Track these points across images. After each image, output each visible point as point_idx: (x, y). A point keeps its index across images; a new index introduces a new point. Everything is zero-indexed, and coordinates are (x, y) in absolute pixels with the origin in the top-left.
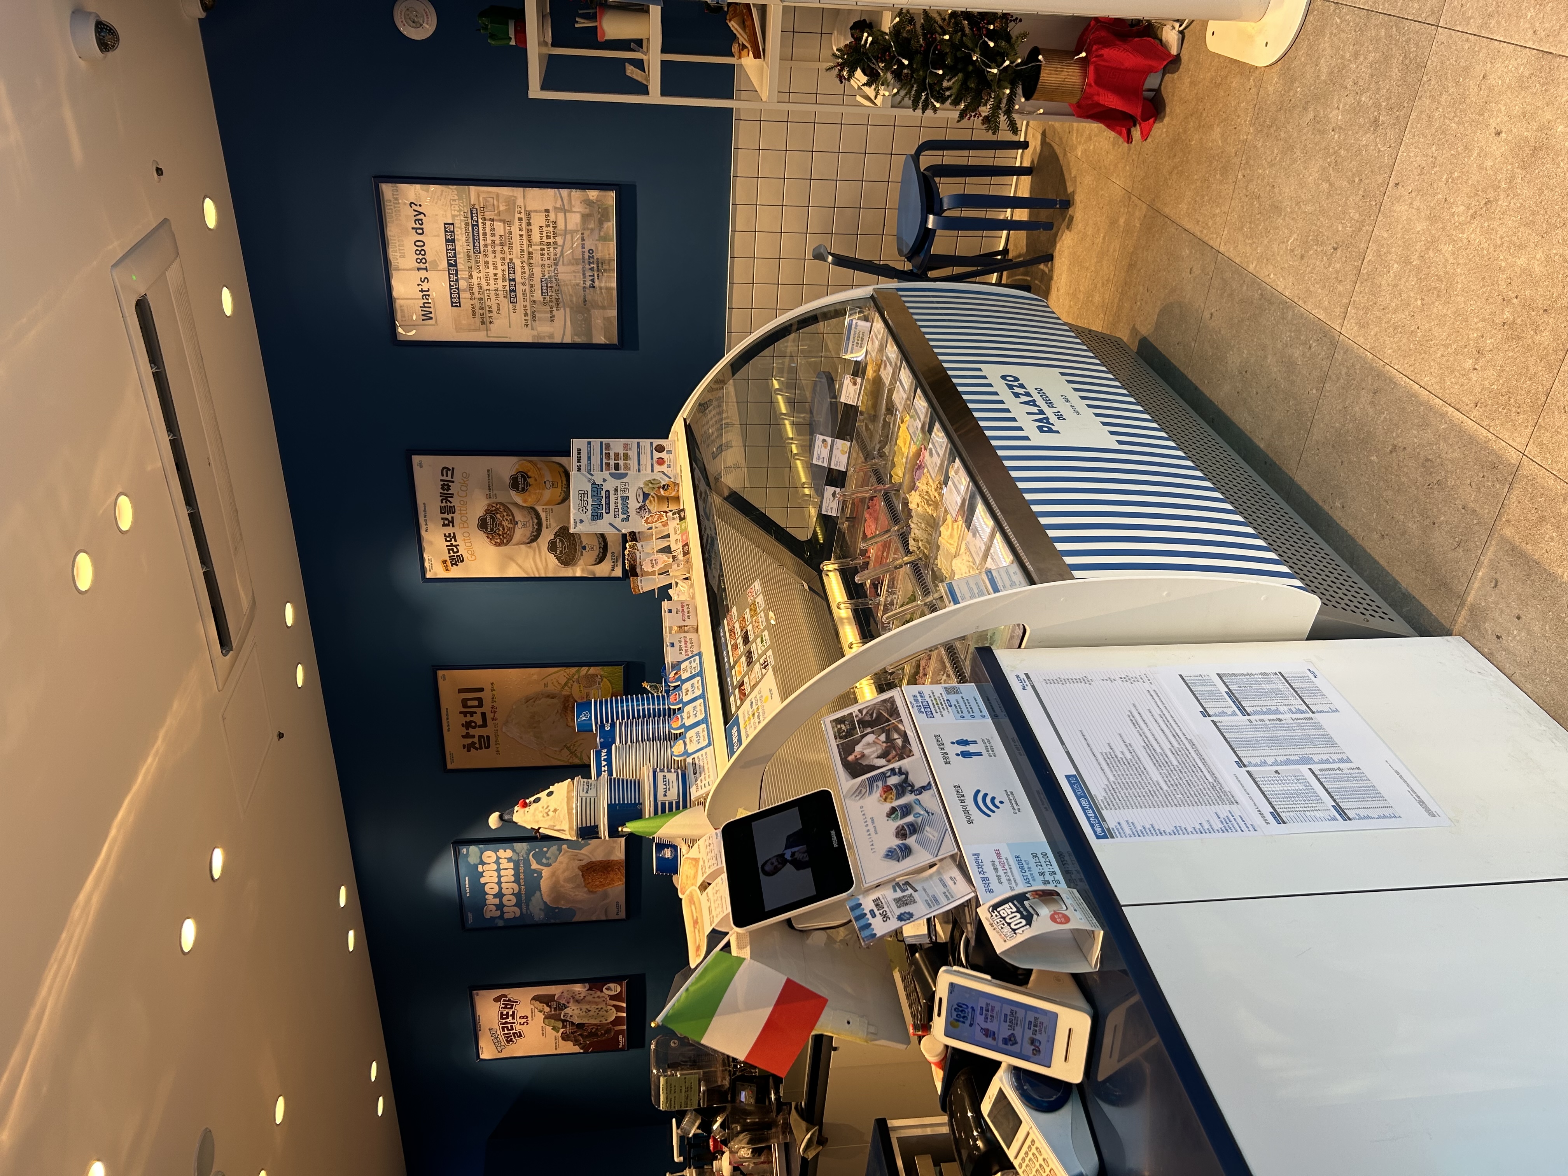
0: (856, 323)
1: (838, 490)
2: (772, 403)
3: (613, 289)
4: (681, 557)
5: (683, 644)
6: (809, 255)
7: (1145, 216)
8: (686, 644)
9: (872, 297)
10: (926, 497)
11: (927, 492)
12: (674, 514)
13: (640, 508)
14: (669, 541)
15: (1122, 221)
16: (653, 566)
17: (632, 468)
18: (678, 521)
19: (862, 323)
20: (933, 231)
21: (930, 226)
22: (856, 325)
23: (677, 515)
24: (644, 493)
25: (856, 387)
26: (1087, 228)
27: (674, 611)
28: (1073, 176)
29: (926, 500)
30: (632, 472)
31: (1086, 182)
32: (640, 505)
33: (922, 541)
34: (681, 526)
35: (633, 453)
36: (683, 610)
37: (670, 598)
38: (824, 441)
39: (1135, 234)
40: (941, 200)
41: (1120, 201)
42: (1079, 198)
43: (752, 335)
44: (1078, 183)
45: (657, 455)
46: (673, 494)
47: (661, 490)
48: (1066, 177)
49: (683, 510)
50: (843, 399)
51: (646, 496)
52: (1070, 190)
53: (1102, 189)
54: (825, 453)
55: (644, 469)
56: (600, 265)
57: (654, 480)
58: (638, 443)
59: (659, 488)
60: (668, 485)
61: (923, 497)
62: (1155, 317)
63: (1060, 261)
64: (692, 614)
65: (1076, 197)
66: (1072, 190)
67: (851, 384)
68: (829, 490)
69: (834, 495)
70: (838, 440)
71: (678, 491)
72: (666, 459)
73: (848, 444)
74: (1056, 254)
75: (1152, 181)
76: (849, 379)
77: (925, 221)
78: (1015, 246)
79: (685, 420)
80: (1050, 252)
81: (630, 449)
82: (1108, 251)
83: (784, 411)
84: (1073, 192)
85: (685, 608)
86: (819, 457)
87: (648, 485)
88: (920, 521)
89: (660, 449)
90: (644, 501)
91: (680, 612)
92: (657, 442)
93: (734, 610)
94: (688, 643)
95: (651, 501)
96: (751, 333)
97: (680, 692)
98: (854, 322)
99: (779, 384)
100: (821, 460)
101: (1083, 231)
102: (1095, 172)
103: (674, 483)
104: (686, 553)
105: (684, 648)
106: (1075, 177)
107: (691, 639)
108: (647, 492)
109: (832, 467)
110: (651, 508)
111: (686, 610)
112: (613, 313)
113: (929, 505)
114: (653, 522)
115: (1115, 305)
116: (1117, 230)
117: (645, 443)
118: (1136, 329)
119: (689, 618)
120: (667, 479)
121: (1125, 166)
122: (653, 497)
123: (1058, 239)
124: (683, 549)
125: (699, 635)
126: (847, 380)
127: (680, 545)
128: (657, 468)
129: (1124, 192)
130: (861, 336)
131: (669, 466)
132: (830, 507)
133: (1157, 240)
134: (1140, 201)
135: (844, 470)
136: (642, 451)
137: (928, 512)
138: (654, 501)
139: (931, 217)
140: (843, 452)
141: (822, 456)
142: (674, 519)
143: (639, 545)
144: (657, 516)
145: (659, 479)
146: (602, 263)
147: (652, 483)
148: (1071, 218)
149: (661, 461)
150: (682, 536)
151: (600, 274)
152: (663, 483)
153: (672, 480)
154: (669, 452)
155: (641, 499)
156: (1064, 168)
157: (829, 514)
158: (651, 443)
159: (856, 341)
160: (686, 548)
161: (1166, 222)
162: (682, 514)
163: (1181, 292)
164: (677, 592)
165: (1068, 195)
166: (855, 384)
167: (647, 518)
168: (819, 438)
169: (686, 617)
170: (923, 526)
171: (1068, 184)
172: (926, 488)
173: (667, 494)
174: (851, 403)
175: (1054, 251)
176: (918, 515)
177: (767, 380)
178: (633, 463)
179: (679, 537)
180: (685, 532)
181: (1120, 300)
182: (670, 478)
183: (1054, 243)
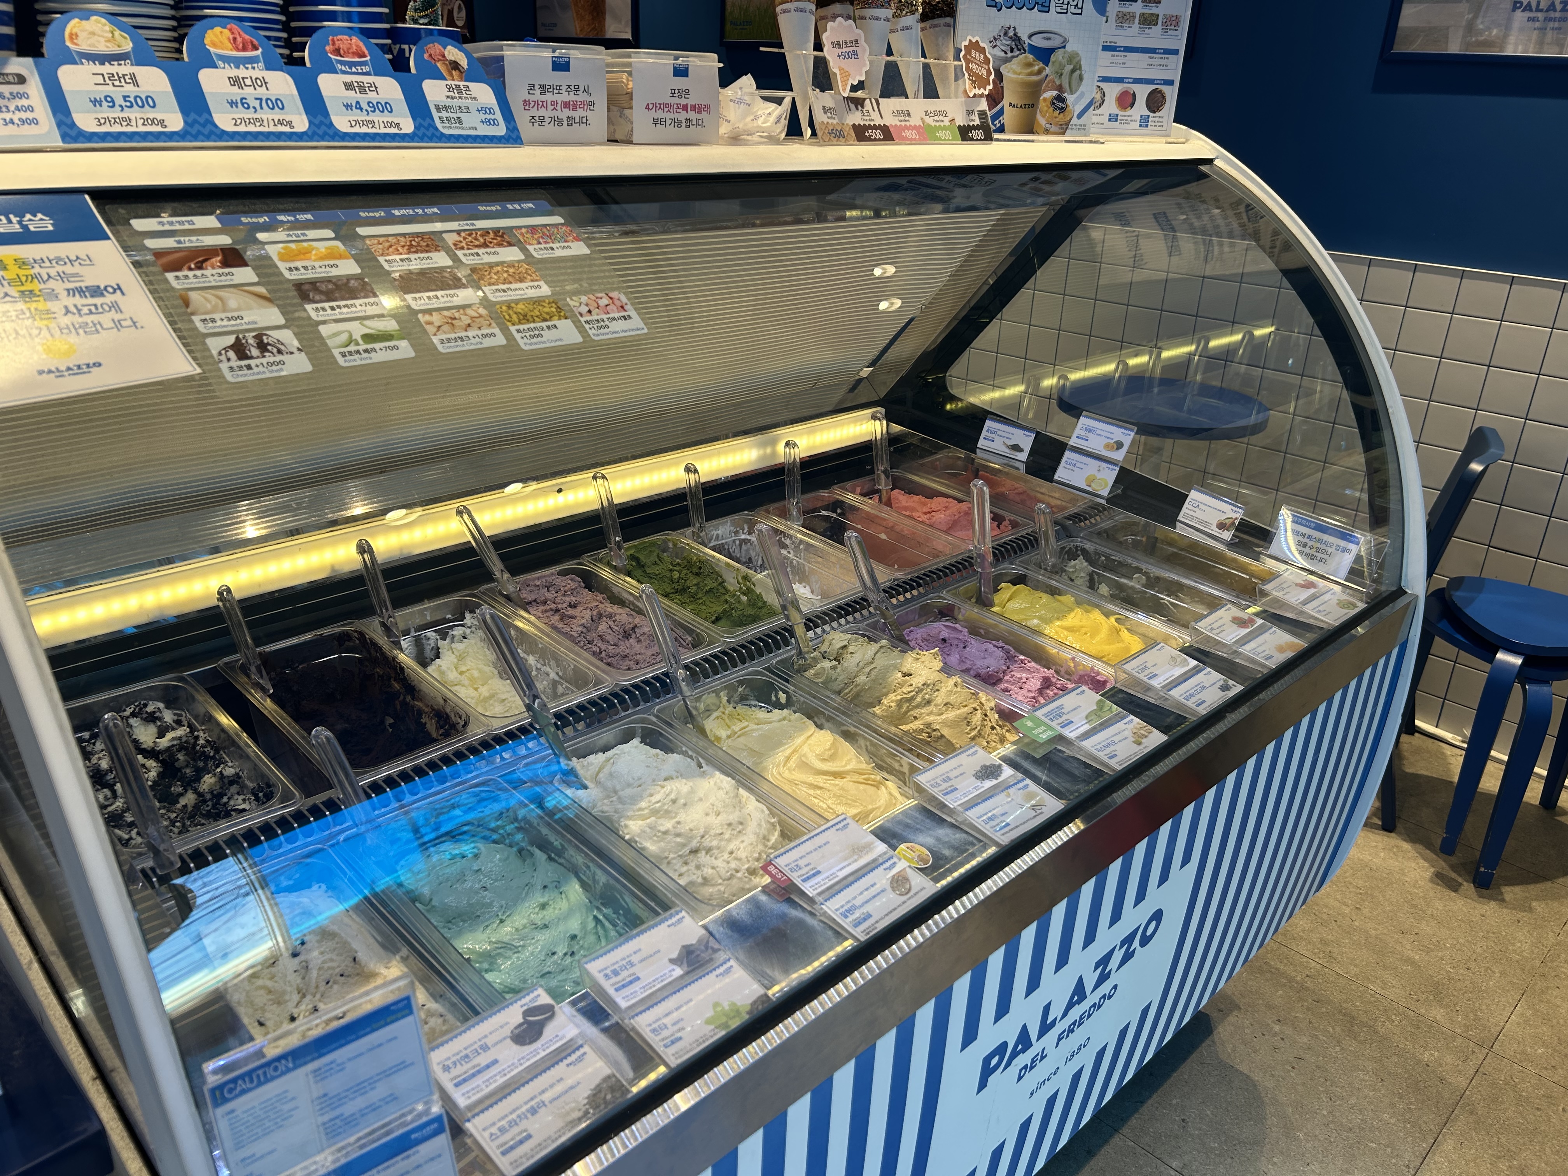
0: (1349, 551)
1: (1023, 456)
2: (1233, 323)
3: (1502, 49)
4: (856, 118)
5: (565, 97)
6: (1485, 419)
7: (1442, 1080)
8: (566, 105)
9: (1400, 592)
10: (919, 699)
11: (929, 702)
12: (982, 114)
13: (1016, 39)
14: (916, 96)
15: (1438, 1014)
16: (838, 45)
17: (1121, 32)
18: (961, 121)
19: (1346, 561)
20: (1489, 657)
21: (1501, 656)
22: (1345, 550)
23: (977, 122)
24: (1052, 50)
25: (1214, 527)
26: (1434, 923)
27: (680, 83)
28: (1534, 904)
29: (913, 698)
30: (1109, 32)
31: (1519, 935)
32: (1024, 37)
33: (834, 668)
34: (944, 128)
35: (1154, 37)
36: (685, 108)
37: (726, 80)
38: (1119, 445)
39: (1409, 1046)
40: (1546, 682)
41: (1477, 1018)
42: (1490, 908)
43: (1357, 303)
44: (1520, 915)
45: (1142, 92)
46: (1041, 120)
47: (1055, 93)
48: (1531, 887)
49: (988, 138)
50: (1194, 495)
51: (1044, 55)
52: (1510, 892)
53: (1503, 974)
54: (1095, 444)
55: (1115, 59)
56: (1556, 24)
57: (1081, 78)
58: (1175, 52)
59: (1060, 88)
60: (1062, 110)
61: (920, 690)
62: (1243, 1068)
63: (1380, 845)
64: (671, 132)
65: (1493, 904)
66: (1508, 897)
67: (1222, 517)
68: (1026, 441)
69: (1016, 448)
70: (1116, 473)
71: (1047, 132)
72: (1129, 112)
73: (1105, 493)
74: (1392, 840)
75: (1510, 1113)
76: (1234, 516)
77: (1512, 649)
78: (1418, 751)
79: (1209, 161)
80: (1400, 826)
81: (1165, 30)
82: (1385, 967)
83: (1213, 344)
84: (1503, 900)
85: (692, 115)
86: (1090, 431)
87: (1070, 62)
88: (873, 673)
89: (1155, 102)
90: (1034, 50)
91: (675, 100)
92: (1172, 94)
93: (579, 249)
94: (567, 112)
95: (1029, 65)
96: (1361, 300)
97: (366, 69)
98: (1352, 546)
99: (1263, 336)
100: (1083, 433)
101: (1429, 912)
102: (1537, 963)
103: (1068, 124)
104: (861, 134)
105: (549, 97)
106: (1531, 910)
107: (583, 121)
108: (1053, 58)
109: (1068, 454)
110: (1015, 65)
111: (682, 116)
112: (1454, 47)
113: (900, 703)
114: (968, 61)
115: (1281, 966)
116: (1423, 997)
117: (1174, 68)
118: (1231, 1011)
119: (656, 122)
120: (1078, 109)
121: (1545, 1045)
122: (1040, 72)
123: (1420, 847)
124: (875, 127)
125: (601, 144)
126: (1233, 513)
127: (889, 120)
128: (1113, 91)
129: (1495, 1031)
130: (1319, 556)
131: (1113, 118)
132: (996, 438)
133: (1392, 1105)
134: (1472, 1072)
135: (1056, 477)
136: (1157, 59)
137: (886, 695)
138: (1031, 74)
139: (1517, 661)
140: (1090, 481)
141: (1091, 436)
142: (969, 113)
143: (911, 20)
144: (984, 72)
145: (1081, 89)
146: (1560, 29)
147: (1073, 71)
148: (1454, 887)
149: (1127, 101)
150: (915, 127)
151: (1537, 25)
152: (1070, 98)
153: (1075, 121)
154: (1144, 122)
155: (1038, 42)
156: (1549, 884)
157: (984, 433)
158: (1170, 83)
159: (1310, 543)
160: (878, 134)
161: (1424, 1140)
162: (980, 134)
163: (1282, 1153)
164: (747, 98)
165: (1498, 886)
166: (1221, 526)
167: (982, 50)
168: (1127, 436)
169: (660, 114)
170: (862, 679)
171: (1517, 889)
172: (939, 700)
173: (1042, 105)
174: (1184, 510)
175: (1399, 834)
176: (886, 671)
177: (1273, 317)
178: (1131, 36)
179: (915, 121)
180: (926, 135)
181: (1291, 980)
182: (1079, 116)
183: (1416, 837)
